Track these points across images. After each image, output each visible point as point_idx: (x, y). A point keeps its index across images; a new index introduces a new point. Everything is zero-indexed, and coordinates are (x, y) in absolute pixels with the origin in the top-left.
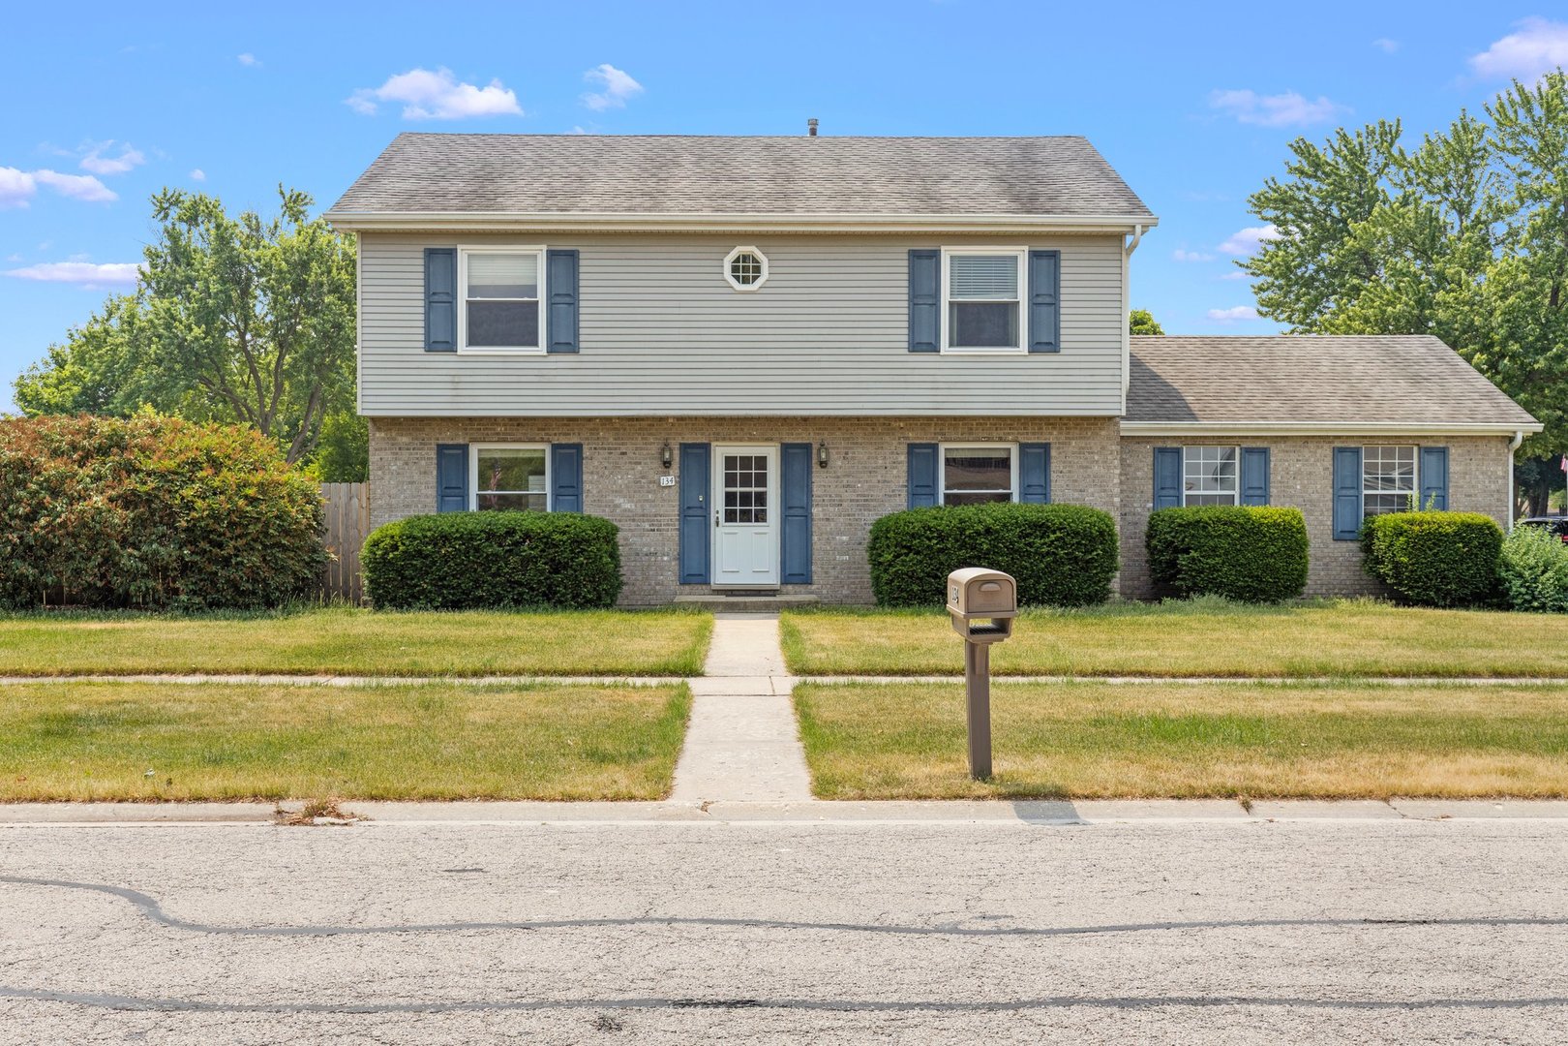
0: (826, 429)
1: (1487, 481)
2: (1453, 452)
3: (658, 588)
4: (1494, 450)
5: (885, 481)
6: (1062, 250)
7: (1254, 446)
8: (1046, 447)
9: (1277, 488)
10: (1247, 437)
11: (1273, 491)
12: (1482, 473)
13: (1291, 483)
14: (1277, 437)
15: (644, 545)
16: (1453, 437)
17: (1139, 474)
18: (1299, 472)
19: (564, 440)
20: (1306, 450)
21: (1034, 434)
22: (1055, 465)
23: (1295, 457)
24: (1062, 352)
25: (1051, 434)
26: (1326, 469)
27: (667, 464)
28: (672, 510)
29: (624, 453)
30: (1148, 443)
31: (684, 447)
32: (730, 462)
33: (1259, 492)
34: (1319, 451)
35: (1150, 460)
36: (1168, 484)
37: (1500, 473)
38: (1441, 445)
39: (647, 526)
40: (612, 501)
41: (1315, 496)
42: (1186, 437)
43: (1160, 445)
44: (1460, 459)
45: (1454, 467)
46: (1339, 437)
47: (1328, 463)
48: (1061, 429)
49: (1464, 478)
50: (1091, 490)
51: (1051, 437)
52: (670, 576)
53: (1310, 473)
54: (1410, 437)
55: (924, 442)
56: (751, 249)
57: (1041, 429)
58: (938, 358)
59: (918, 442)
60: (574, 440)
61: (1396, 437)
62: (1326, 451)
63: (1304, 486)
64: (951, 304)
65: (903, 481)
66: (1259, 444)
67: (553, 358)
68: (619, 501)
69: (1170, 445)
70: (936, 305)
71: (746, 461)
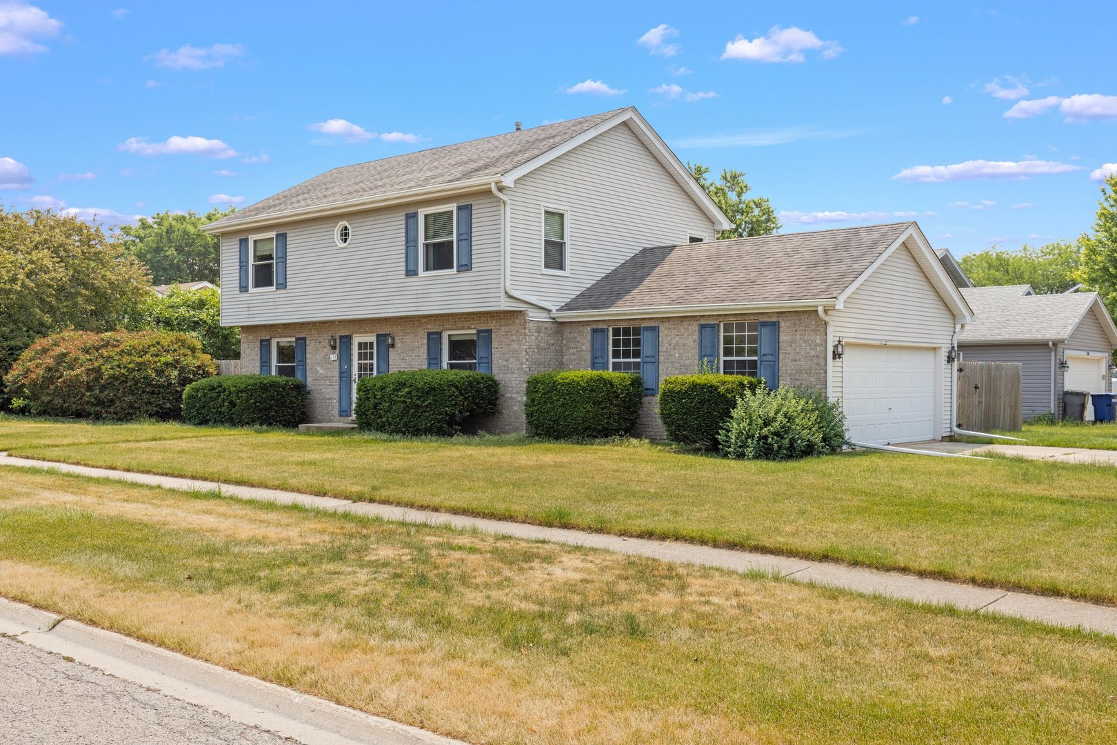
0: (394, 325)
1: (808, 348)
2: (783, 324)
3: (332, 418)
4: (813, 323)
5: (418, 356)
6: (473, 203)
7: (649, 325)
8: (489, 332)
9: (663, 356)
10: (644, 319)
11: (661, 359)
12: (805, 342)
13: (672, 352)
14: (663, 318)
15: (327, 393)
16: (782, 313)
17: (583, 347)
18: (677, 344)
19: (300, 336)
20: (682, 327)
21: (484, 323)
22: (494, 344)
23: (674, 332)
24: (473, 270)
25: (492, 323)
26: (695, 341)
27: (334, 348)
28: (336, 374)
29: (320, 342)
30: (588, 325)
31: (341, 337)
32: (360, 344)
33: (652, 360)
34: (690, 327)
35: (589, 338)
36: (599, 355)
37: (818, 341)
38: (774, 320)
39: (328, 382)
40: (316, 369)
41: (687, 362)
42: (609, 320)
43: (595, 327)
44: (789, 330)
45: (784, 338)
46: (703, 316)
47: (696, 337)
48: (497, 319)
49: (791, 346)
50: (512, 360)
51: (492, 325)
52: (336, 411)
53: (685, 345)
54: (752, 314)
55: (435, 331)
56: (345, 223)
57: (487, 320)
58: (418, 279)
59: (432, 331)
60: (303, 336)
61: (742, 314)
62: (695, 327)
63: (680, 355)
64: (427, 246)
65: (425, 356)
66: (653, 324)
67: (278, 292)
68: (319, 369)
69: (601, 326)
70: (416, 246)
71: (366, 344)
